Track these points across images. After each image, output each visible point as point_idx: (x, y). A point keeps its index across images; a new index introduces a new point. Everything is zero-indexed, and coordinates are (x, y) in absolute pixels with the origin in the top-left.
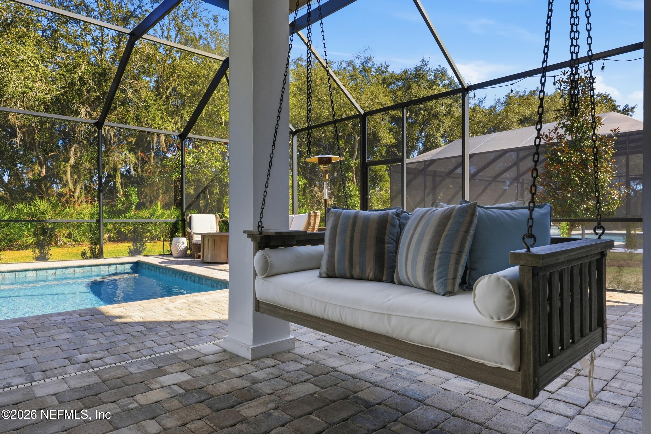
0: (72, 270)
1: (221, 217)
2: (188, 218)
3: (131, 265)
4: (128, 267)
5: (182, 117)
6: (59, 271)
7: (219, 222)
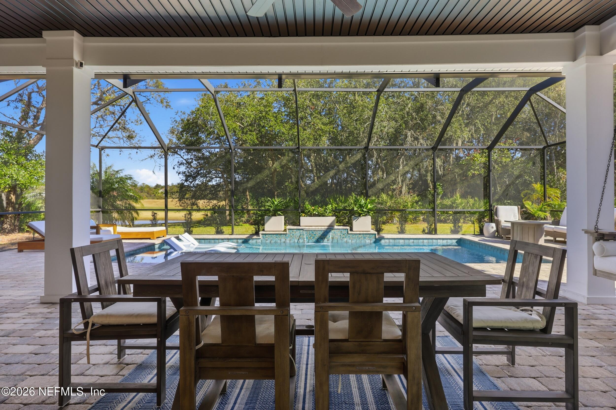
0: (422, 240)
1: (522, 208)
2: (495, 209)
3: (456, 240)
4: (454, 241)
5: (475, 126)
6: (415, 241)
7: (521, 212)
